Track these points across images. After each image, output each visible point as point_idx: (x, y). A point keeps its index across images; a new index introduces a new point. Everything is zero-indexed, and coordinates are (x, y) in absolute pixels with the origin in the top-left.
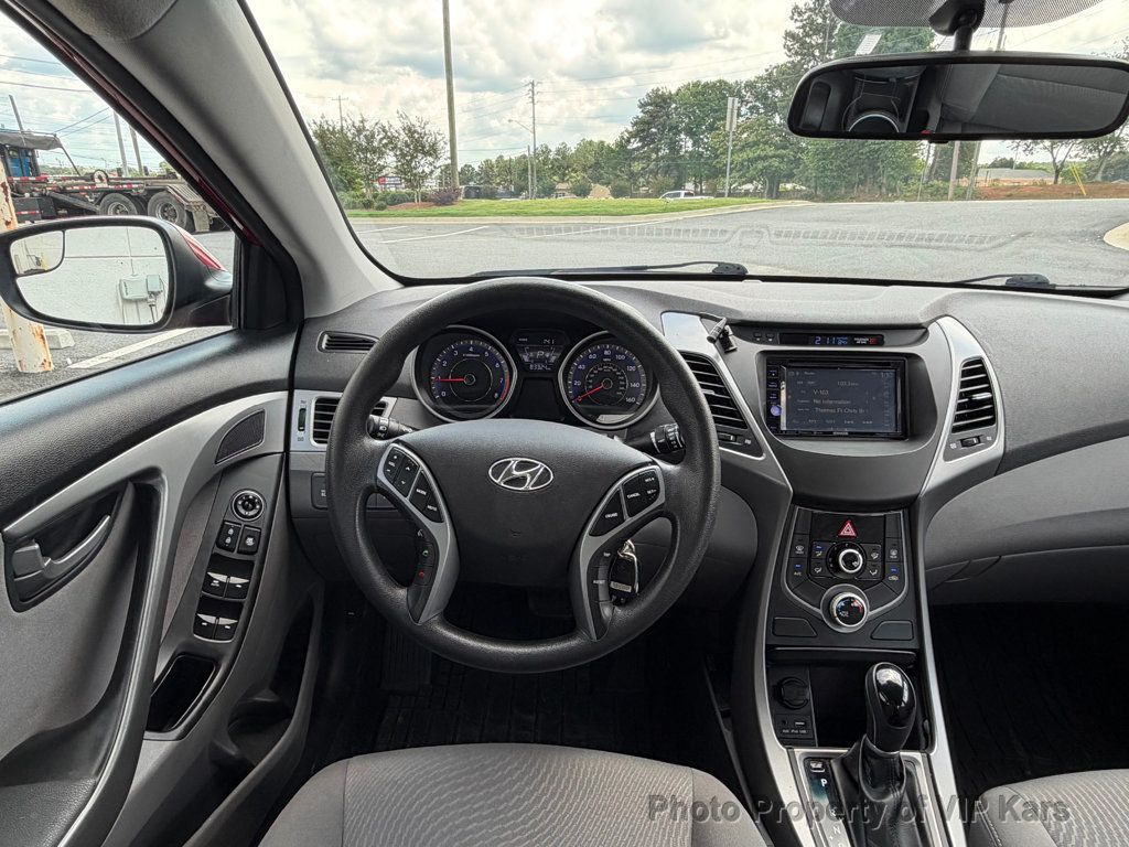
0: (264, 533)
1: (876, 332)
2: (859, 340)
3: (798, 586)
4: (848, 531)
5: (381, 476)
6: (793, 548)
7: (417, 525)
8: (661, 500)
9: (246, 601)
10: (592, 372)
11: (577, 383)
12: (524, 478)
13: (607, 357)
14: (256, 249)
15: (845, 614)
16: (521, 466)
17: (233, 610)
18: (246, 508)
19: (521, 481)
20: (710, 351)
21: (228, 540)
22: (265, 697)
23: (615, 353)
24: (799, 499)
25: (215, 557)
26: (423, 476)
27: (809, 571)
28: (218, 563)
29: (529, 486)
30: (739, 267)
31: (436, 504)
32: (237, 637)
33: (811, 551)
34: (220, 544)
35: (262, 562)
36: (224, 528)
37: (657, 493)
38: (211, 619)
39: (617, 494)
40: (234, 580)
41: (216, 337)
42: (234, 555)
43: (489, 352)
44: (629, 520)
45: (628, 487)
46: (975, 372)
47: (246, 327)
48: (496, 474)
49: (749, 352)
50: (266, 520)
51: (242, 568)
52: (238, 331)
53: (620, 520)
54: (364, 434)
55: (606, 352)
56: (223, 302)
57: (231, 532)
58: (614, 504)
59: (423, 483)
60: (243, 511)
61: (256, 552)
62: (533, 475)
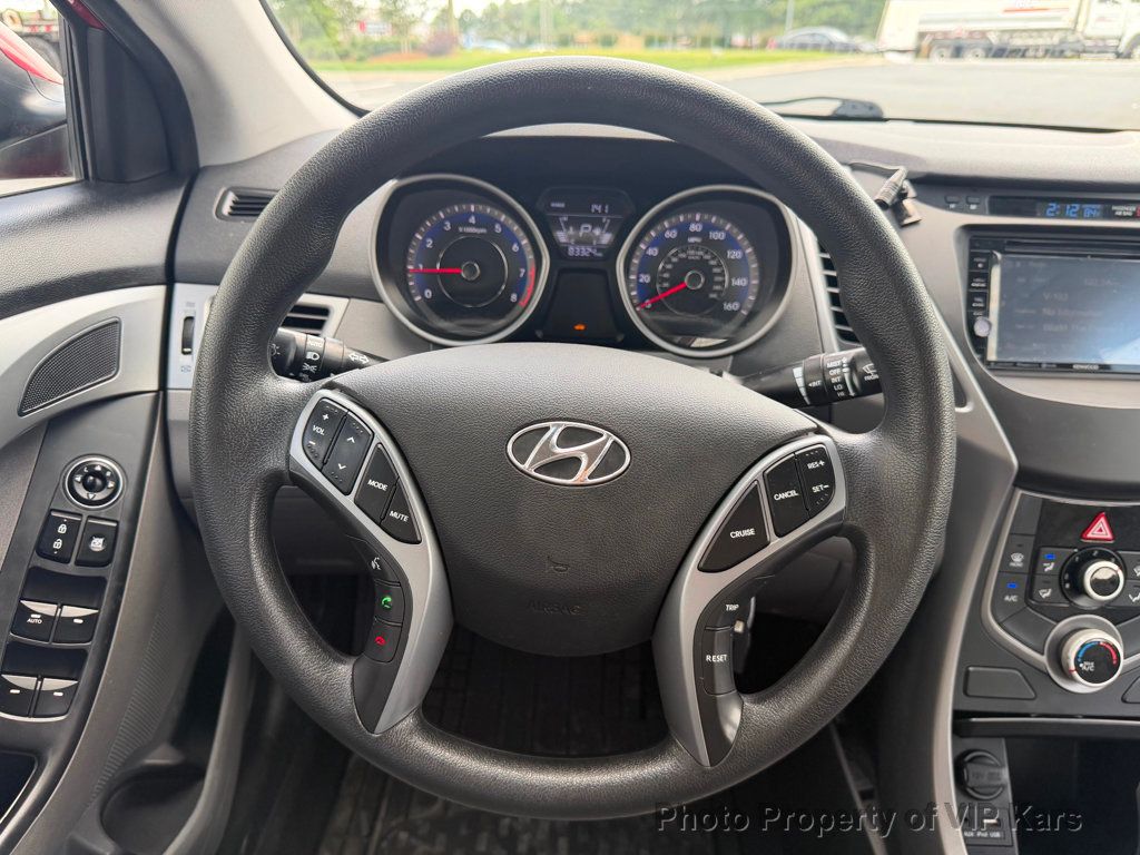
0: (124, 527)
2: (1120, 210)
3: (1008, 616)
4: (1100, 531)
5: (297, 452)
6: (1007, 559)
7: (368, 548)
8: (838, 503)
9: (91, 646)
10: (669, 262)
11: (646, 278)
12: (576, 461)
13: (695, 234)
14: (95, 36)
15: (1088, 666)
16: (569, 437)
17: (70, 663)
18: (90, 487)
19: (571, 464)
21: (58, 544)
22: (162, 757)
23: (708, 227)
24: (1026, 478)
25: (34, 573)
26: (381, 455)
27: (1030, 593)
28: (42, 583)
29: (582, 476)
30: (872, 107)
31: (404, 507)
32: (76, 710)
33: (1034, 562)
34: (43, 550)
35: (122, 576)
36: (50, 523)
37: (830, 491)
38: (28, 682)
39: (753, 494)
40: (69, 611)
41: (50, 194)
42: (71, 568)
43: (503, 225)
44: (776, 544)
45: (776, 478)
47: (96, 177)
48: (522, 453)
49: (941, 226)
50: (129, 505)
51: (84, 589)
52: (85, 182)
53: (760, 542)
54: (265, 370)
55: (693, 228)
56: (57, 138)
57: (62, 529)
58: (747, 511)
59: (382, 467)
60: (83, 493)
61: (110, 561)
62: (592, 454)
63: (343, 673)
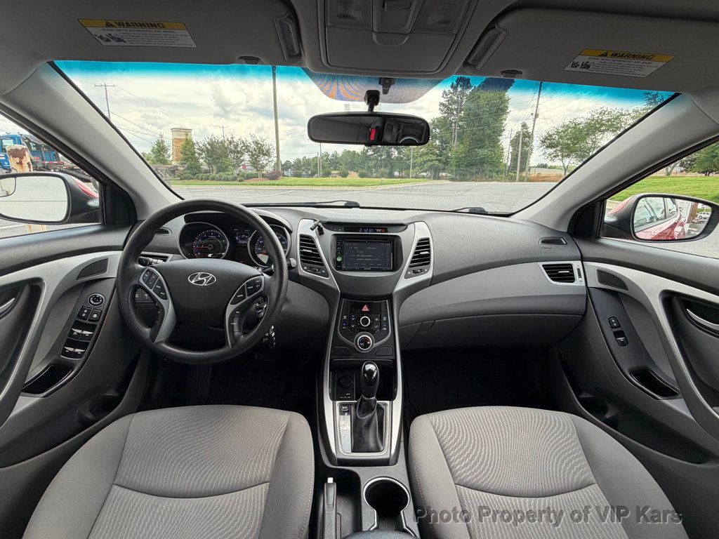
0: (104, 312)
1: (384, 227)
2: (378, 230)
3: (344, 333)
4: (365, 309)
5: (141, 280)
6: (342, 317)
7: (155, 301)
8: (262, 289)
9: (91, 342)
12: (204, 281)
14: (108, 188)
15: (362, 344)
16: (202, 276)
17: (84, 346)
18: (95, 301)
19: (201, 282)
20: (313, 234)
21: (84, 315)
22: (111, 393)
24: (343, 295)
25: (76, 322)
26: (160, 280)
27: (350, 325)
28: (78, 325)
29: (205, 284)
30: (356, 203)
31: (165, 292)
32: (84, 357)
33: (350, 317)
34: (80, 316)
35: (101, 325)
36: (83, 309)
37: (260, 287)
38: (71, 349)
39: (244, 287)
40: (85, 332)
41: (93, 227)
42: (87, 322)
43: (220, 235)
44: (247, 298)
45: (249, 284)
46: (424, 244)
47: (107, 223)
48: (191, 279)
49: (329, 234)
50: (105, 307)
51: (91, 328)
52: (103, 224)
53: (244, 298)
54: (136, 262)
56: (96, 212)
57: (86, 311)
58: (242, 291)
59: (160, 283)
60: (93, 302)
61: (98, 320)
62: (207, 279)
63: (147, 330)
